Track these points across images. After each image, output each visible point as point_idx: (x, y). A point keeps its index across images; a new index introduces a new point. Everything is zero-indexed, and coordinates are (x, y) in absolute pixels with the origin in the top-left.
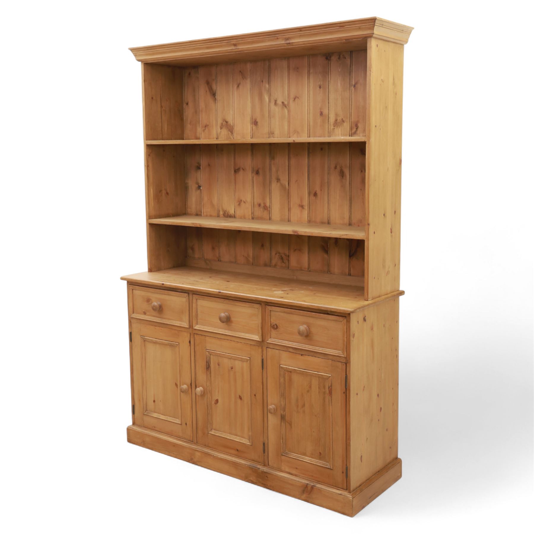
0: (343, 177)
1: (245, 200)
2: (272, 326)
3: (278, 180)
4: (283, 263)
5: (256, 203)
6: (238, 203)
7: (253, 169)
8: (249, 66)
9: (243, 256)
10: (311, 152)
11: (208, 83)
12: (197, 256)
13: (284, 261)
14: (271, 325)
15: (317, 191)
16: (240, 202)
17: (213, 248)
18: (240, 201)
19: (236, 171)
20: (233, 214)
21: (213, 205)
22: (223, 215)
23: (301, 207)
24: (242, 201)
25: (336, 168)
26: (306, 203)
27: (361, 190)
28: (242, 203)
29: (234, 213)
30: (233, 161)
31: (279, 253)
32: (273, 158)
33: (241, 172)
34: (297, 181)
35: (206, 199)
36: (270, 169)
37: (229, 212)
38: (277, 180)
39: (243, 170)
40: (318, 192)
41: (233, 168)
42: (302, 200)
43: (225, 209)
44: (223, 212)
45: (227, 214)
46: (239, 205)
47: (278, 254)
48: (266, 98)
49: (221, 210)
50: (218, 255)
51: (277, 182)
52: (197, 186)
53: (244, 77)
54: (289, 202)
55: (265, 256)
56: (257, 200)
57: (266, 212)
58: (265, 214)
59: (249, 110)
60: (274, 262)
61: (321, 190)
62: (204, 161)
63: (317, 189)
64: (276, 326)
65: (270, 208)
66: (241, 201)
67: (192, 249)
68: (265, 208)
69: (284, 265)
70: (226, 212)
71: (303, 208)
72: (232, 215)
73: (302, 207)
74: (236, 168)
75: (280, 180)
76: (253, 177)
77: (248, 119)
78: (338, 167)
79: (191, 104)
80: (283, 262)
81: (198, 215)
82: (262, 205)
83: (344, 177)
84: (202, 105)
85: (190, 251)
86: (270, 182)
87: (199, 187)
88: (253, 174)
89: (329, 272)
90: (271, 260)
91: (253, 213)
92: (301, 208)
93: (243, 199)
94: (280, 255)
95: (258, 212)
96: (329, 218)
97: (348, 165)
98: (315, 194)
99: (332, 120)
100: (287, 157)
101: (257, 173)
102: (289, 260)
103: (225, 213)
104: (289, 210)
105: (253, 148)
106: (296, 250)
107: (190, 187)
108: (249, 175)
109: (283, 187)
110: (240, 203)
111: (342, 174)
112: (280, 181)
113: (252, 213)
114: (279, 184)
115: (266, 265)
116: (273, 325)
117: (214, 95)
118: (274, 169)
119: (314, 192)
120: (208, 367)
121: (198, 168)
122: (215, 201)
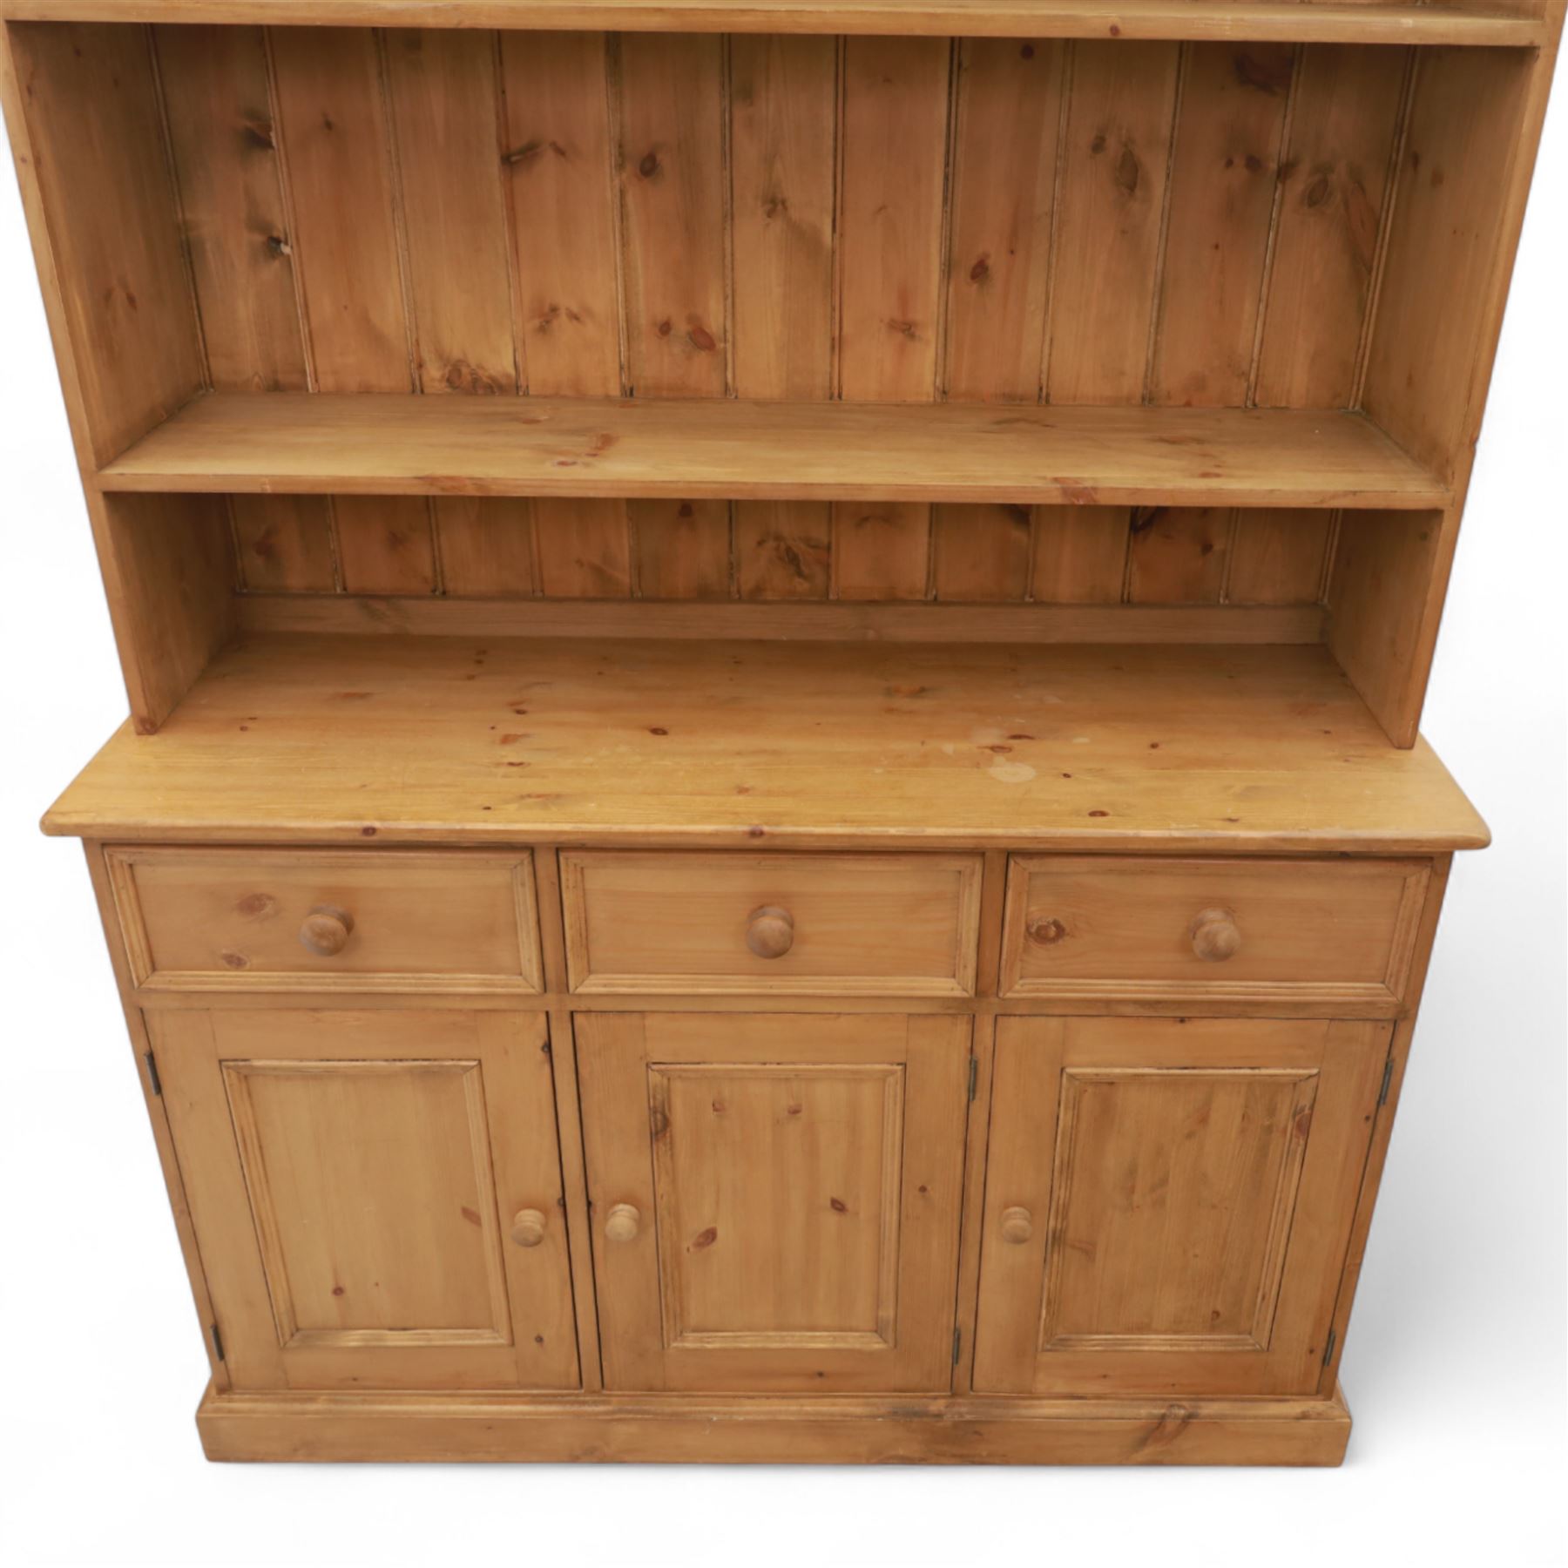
0: (1132, 188)
1: (575, 309)
2: (1033, 930)
3: (775, 205)
4: (797, 580)
5: (643, 321)
6: (536, 322)
7: (621, 146)
9: (580, 563)
10: (966, 64)
12: (296, 579)
13: (805, 570)
14: (1028, 928)
15: (987, 256)
16: (546, 318)
18: (546, 309)
19: (516, 159)
20: (508, 376)
21: (374, 338)
22: (444, 384)
23: (903, 331)
24: (563, 312)
25: (1098, 146)
26: (925, 311)
27: (1217, 247)
28: (562, 323)
29: (512, 371)
30: (490, 103)
31: (778, 538)
32: (741, 91)
33: (548, 164)
34: (883, 208)
35: (324, 307)
36: (728, 153)
37: (480, 367)
38: (769, 206)
39: (560, 152)
40: (997, 263)
41: (494, 142)
42: (905, 298)
43: (456, 354)
44: (445, 366)
45: (469, 378)
46: (544, 329)
47: (771, 544)
49: (427, 355)
50: (427, 571)
51: (770, 214)
52: (259, 238)
54: (836, 314)
55: (697, 553)
56: (651, 306)
57: (702, 358)
58: (701, 371)
60: (748, 578)
61: (1012, 252)
63: (991, 245)
64: (1053, 929)
65: (725, 341)
66: (554, 310)
67: (267, 550)
68: (701, 340)
69: (802, 586)
70: (465, 370)
71: (912, 336)
72: (504, 381)
73: (906, 329)
74: (517, 144)
75: (783, 202)
76: (622, 193)
78: (1112, 143)
80: (800, 574)
81: (282, 384)
82: (681, 327)
83: (1138, 192)
85: (253, 564)
86: (729, 216)
87: (273, 244)
88: (624, 176)
89: (1028, 599)
90: (732, 569)
91: (629, 368)
92: (900, 336)
93: (566, 302)
94: (783, 546)
95: (659, 361)
96: (1044, 377)
97: (1165, 132)
98: (980, 272)
100: (829, 88)
101: (649, 168)
102: (828, 566)
103: (459, 372)
104: (837, 344)
106: (866, 519)
107: (208, 246)
108: (600, 179)
109: (802, 240)
110: (548, 322)
111: (1129, 177)
112: (785, 208)
113: (621, 368)
114: (777, 226)
115: (704, 595)
116: (1039, 928)
118: (748, 150)
119: (974, 262)
120: (660, 1127)
121: (257, 140)
122: (391, 312)
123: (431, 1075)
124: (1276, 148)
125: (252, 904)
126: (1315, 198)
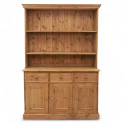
1: (50, 47)
3: (61, 41)
8: (52, 12)
9: (49, 61)
10: (71, 34)
11: (37, 15)
12: (32, 63)
13: (62, 62)
16: (48, 47)
17: (38, 60)
19: (47, 39)
20: (46, 51)
21: (38, 48)
26: (69, 47)
27: (85, 43)
30: (46, 36)
31: (61, 60)
32: (59, 35)
33: (49, 39)
34: (67, 41)
36: (58, 39)
48: (57, 21)
49: (41, 50)
50: (40, 62)
52: (33, 43)
53: (50, 14)
55: (56, 61)
56: (54, 47)
58: (57, 50)
59: (52, 23)
60: (59, 62)
61: (74, 44)
62: (36, 37)
63: (72, 43)
68: (57, 48)
70: (43, 50)
73: (68, 48)
77: (51, 26)
78: (78, 38)
79: (31, 21)
81: (33, 51)
84: (35, 21)
85: (30, 62)
95: (54, 50)
97: (81, 37)
98: (72, 45)
99: (77, 26)
100: (64, 36)
101: (54, 39)
102: (64, 61)
104: (64, 49)
105: (53, 33)
108: (52, 40)
109: (62, 43)
111: (80, 39)
113: (52, 50)
115: (57, 63)
116: (76, 77)
117: (39, 18)
120: (54, 91)
121: (33, 38)
122: (40, 47)
123: (41, 88)
124: (87, 38)
125: (32, 76)
126: (90, 40)
